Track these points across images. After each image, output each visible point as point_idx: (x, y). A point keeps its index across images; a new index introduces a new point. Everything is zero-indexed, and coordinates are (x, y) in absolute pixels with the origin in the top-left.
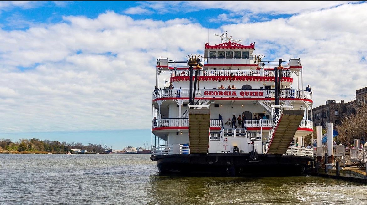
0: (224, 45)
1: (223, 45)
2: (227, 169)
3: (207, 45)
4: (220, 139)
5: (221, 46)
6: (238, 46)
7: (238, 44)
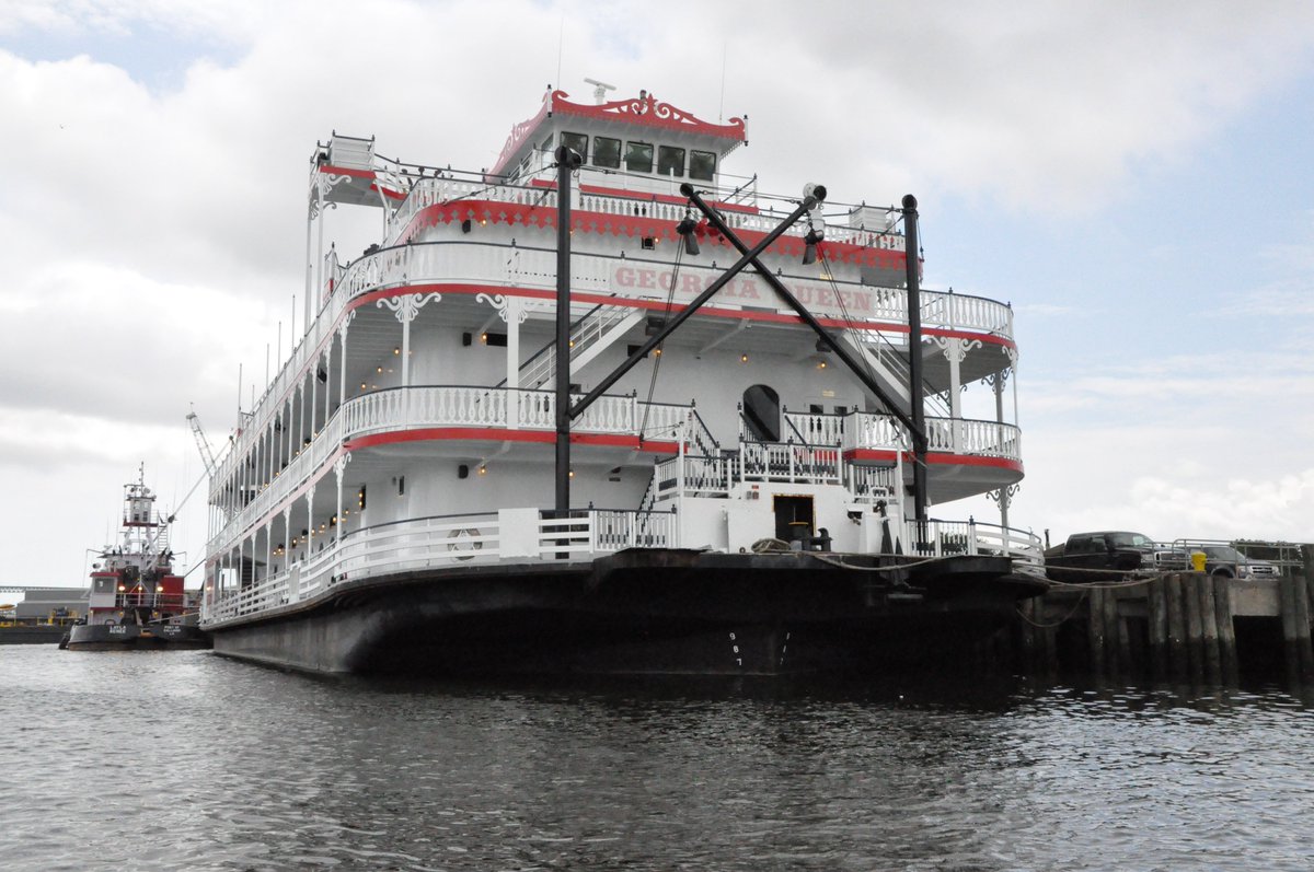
0: (629, 108)
1: (625, 108)
2: (733, 636)
3: (560, 97)
4: (730, 491)
5: (615, 110)
6: (685, 120)
7: (683, 115)
